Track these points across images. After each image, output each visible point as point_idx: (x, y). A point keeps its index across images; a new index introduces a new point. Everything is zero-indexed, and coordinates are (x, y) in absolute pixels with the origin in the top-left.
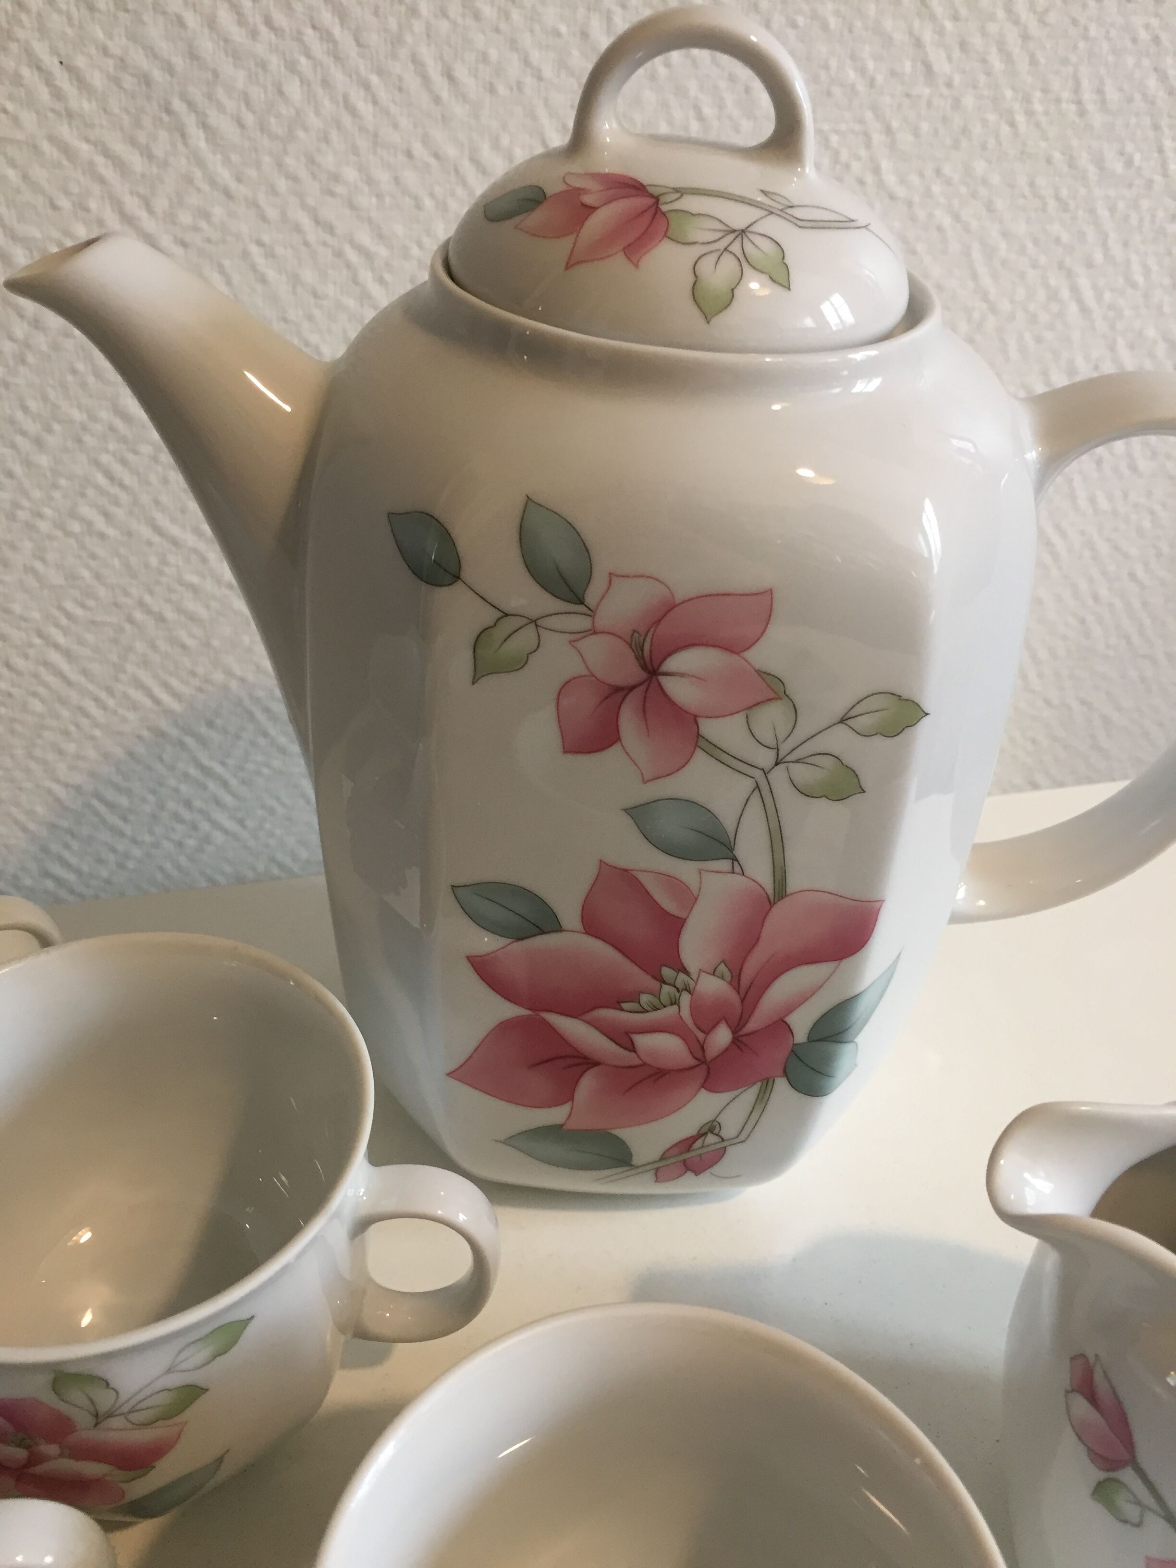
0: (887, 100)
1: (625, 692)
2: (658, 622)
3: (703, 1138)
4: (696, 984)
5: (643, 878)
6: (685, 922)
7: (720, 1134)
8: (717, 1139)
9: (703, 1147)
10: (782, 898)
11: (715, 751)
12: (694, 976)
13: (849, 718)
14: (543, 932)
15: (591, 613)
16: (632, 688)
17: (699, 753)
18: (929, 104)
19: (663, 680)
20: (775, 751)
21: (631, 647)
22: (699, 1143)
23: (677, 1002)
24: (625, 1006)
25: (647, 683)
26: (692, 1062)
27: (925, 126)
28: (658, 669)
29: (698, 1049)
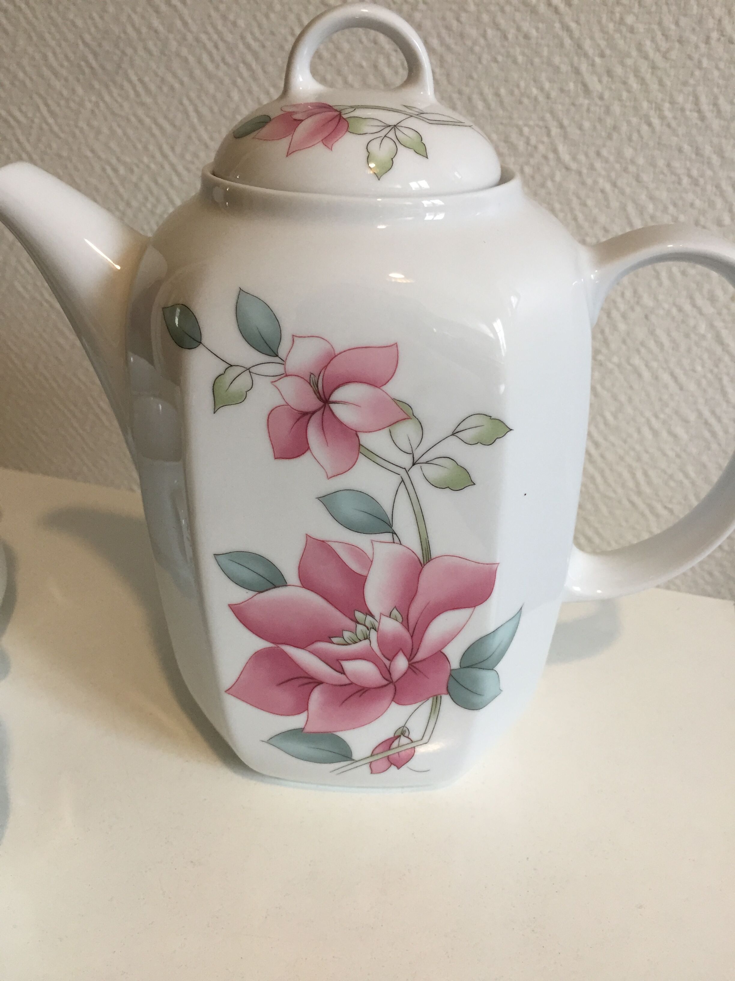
0: (560, 107)
1: (309, 415)
2: (326, 367)
3: (398, 739)
4: (379, 624)
5: (334, 546)
6: (366, 578)
7: (409, 737)
8: (408, 741)
9: (399, 746)
10: (429, 561)
11: (371, 456)
12: (377, 617)
13: (458, 432)
14: (275, 587)
15: (283, 362)
16: (313, 413)
17: (361, 457)
18: (588, 110)
19: (333, 406)
20: (412, 455)
21: (310, 383)
22: (395, 744)
23: (368, 637)
24: (334, 640)
25: (322, 409)
26: (385, 682)
27: (587, 125)
28: (329, 399)
29: (386, 672)
